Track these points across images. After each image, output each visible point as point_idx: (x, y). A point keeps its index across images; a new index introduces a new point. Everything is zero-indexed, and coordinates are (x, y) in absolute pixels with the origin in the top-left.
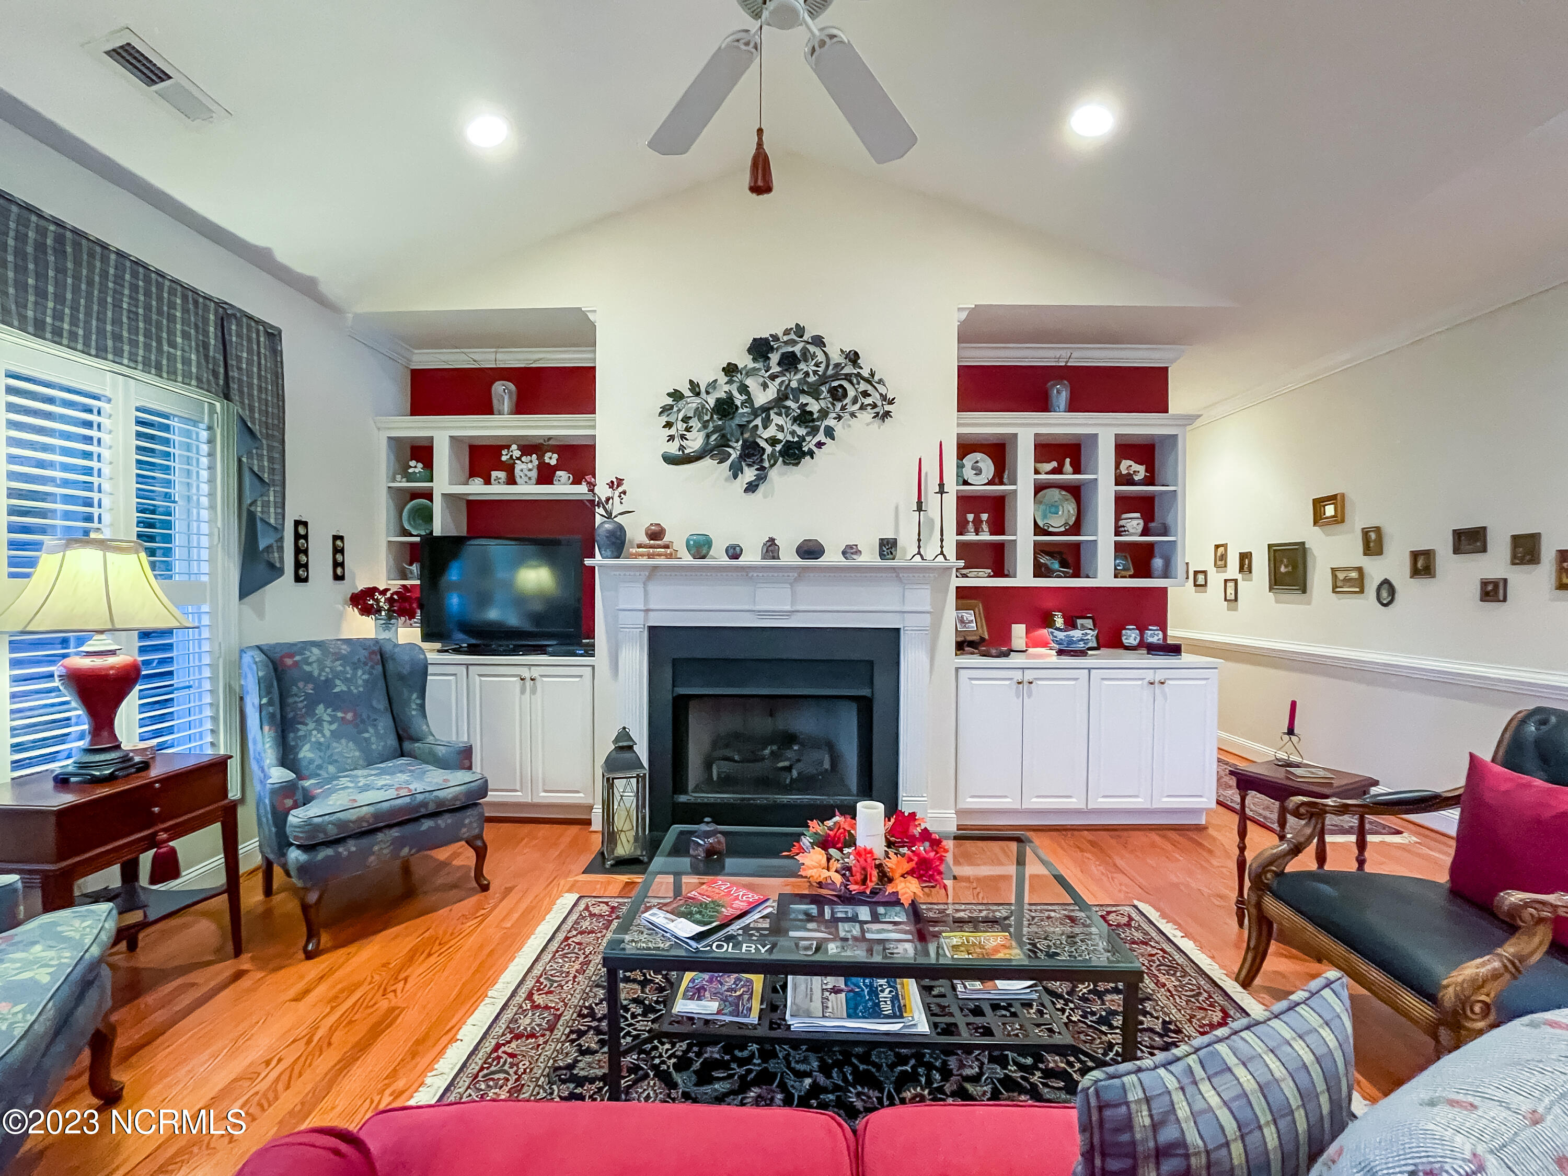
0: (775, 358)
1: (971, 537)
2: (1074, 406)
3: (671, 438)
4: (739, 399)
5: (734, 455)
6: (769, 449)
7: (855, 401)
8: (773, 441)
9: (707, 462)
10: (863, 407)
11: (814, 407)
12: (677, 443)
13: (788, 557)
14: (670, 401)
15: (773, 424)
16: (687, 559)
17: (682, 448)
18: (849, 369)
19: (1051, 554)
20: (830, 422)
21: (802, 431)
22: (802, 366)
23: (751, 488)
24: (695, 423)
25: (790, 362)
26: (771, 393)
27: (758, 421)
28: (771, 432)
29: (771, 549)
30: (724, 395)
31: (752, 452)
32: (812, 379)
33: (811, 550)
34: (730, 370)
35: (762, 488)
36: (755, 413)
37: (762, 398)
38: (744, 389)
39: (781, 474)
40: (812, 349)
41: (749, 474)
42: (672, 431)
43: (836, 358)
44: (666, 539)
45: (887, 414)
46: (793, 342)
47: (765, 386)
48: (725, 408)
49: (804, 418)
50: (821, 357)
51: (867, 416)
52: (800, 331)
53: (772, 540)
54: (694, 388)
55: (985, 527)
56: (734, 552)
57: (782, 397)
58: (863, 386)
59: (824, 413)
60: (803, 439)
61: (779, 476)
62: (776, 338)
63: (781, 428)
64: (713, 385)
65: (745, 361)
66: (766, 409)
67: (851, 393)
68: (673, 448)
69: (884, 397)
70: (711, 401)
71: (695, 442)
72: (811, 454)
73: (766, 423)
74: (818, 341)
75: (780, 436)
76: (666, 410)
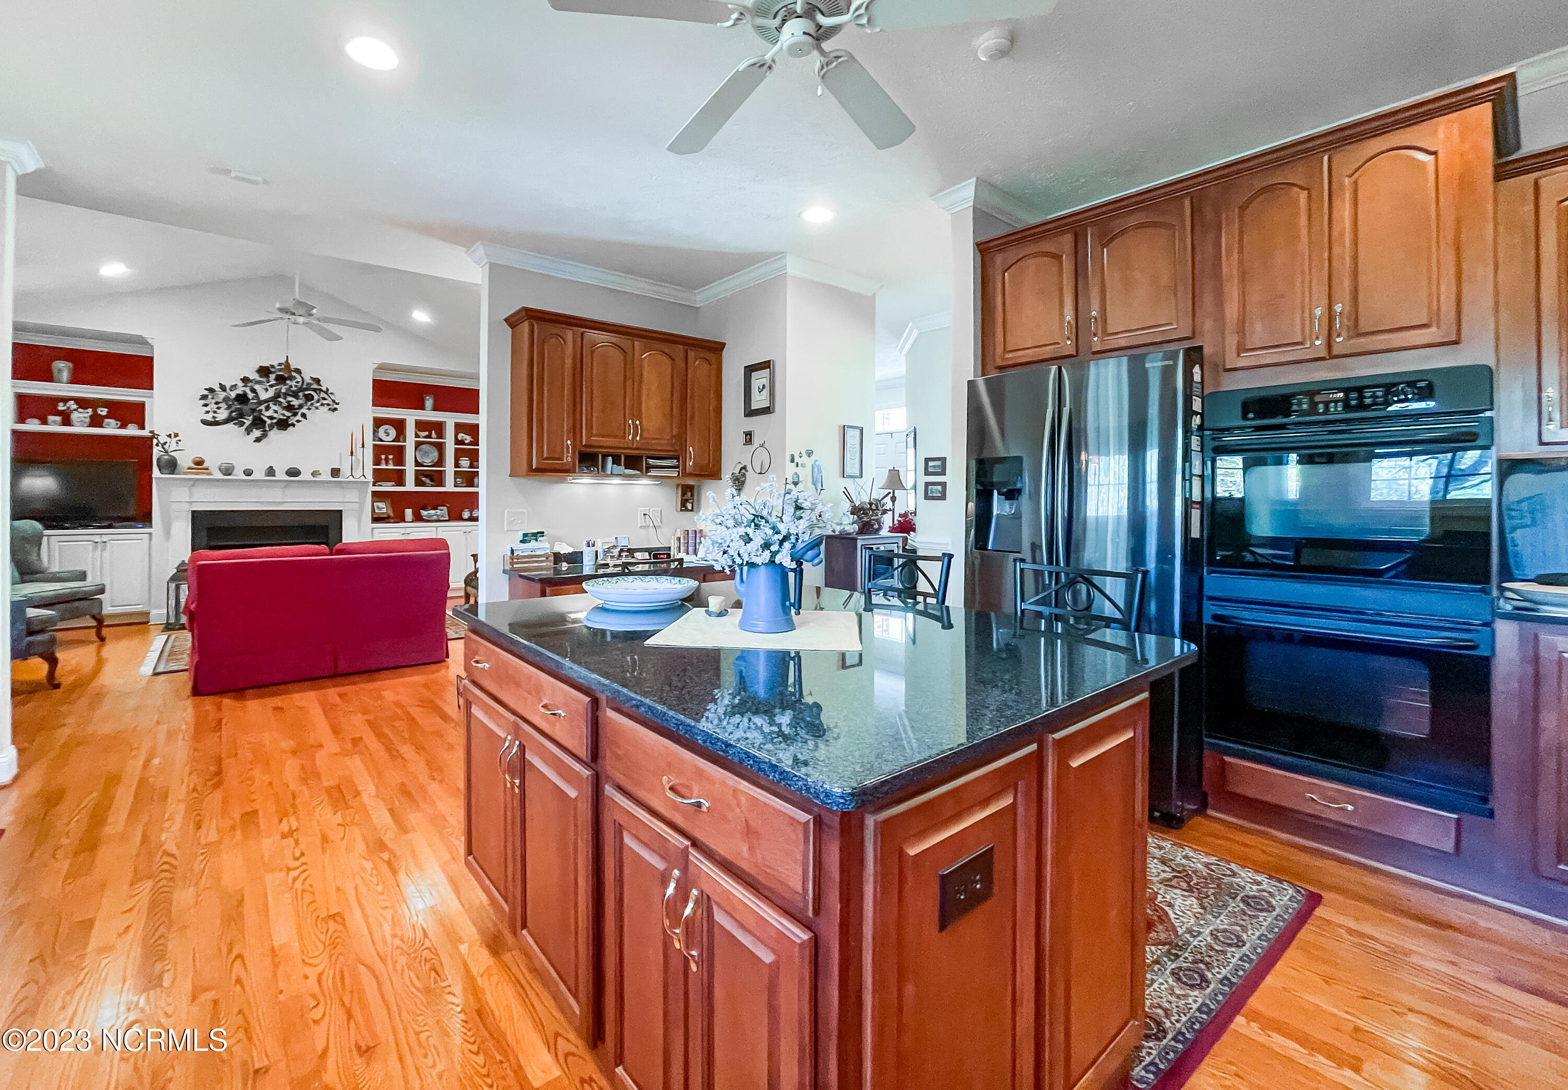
0: (272, 377)
1: (383, 466)
2: (435, 409)
3: (208, 412)
4: (250, 395)
5: (248, 423)
6: (269, 421)
7: (318, 401)
8: (271, 418)
9: (230, 426)
10: (322, 405)
11: (295, 402)
12: (211, 414)
13: (281, 475)
14: (206, 393)
15: (271, 409)
16: (219, 475)
17: (214, 417)
18: (315, 386)
19: (426, 476)
20: (304, 410)
21: (288, 414)
22: (288, 382)
23: (258, 440)
24: (223, 405)
25: (281, 379)
26: (271, 393)
27: (263, 407)
28: (270, 413)
29: (271, 471)
30: (241, 392)
31: (258, 422)
32: (294, 389)
33: (293, 472)
34: (245, 380)
35: (264, 441)
36: (260, 403)
37: (264, 396)
38: (253, 390)
39: (276, 434)
40: (294, 374)
41: (257, 433)
42: (207, 409)
43: (308, 380)
44: (205, 465)
45: (335, 409)
46: (283, 370)
47: (267, 390)
48: (242, 399)
49: (290, 407)
50: (299, 379)
51: (326, 408)
53: (271, 468)
54: (223, 388)
55: (391, 462)
56: (248, 473)
57: (277, 395)
58: (323, 395)
59: (301, 407)
60: (289, 417)
62: (273, 366)
63: (276, 412)
64: (234, 387)
65: (254, 376)
66: (266, 401)
67: (316, 397)
68: (209, 417)
69: (334, 401)
70: (233, 395)
71: (223, 414)
72: (293, 425)
73: (268, 408)
74: (298, 371)
75: (275, 415)
76: (204, 397)
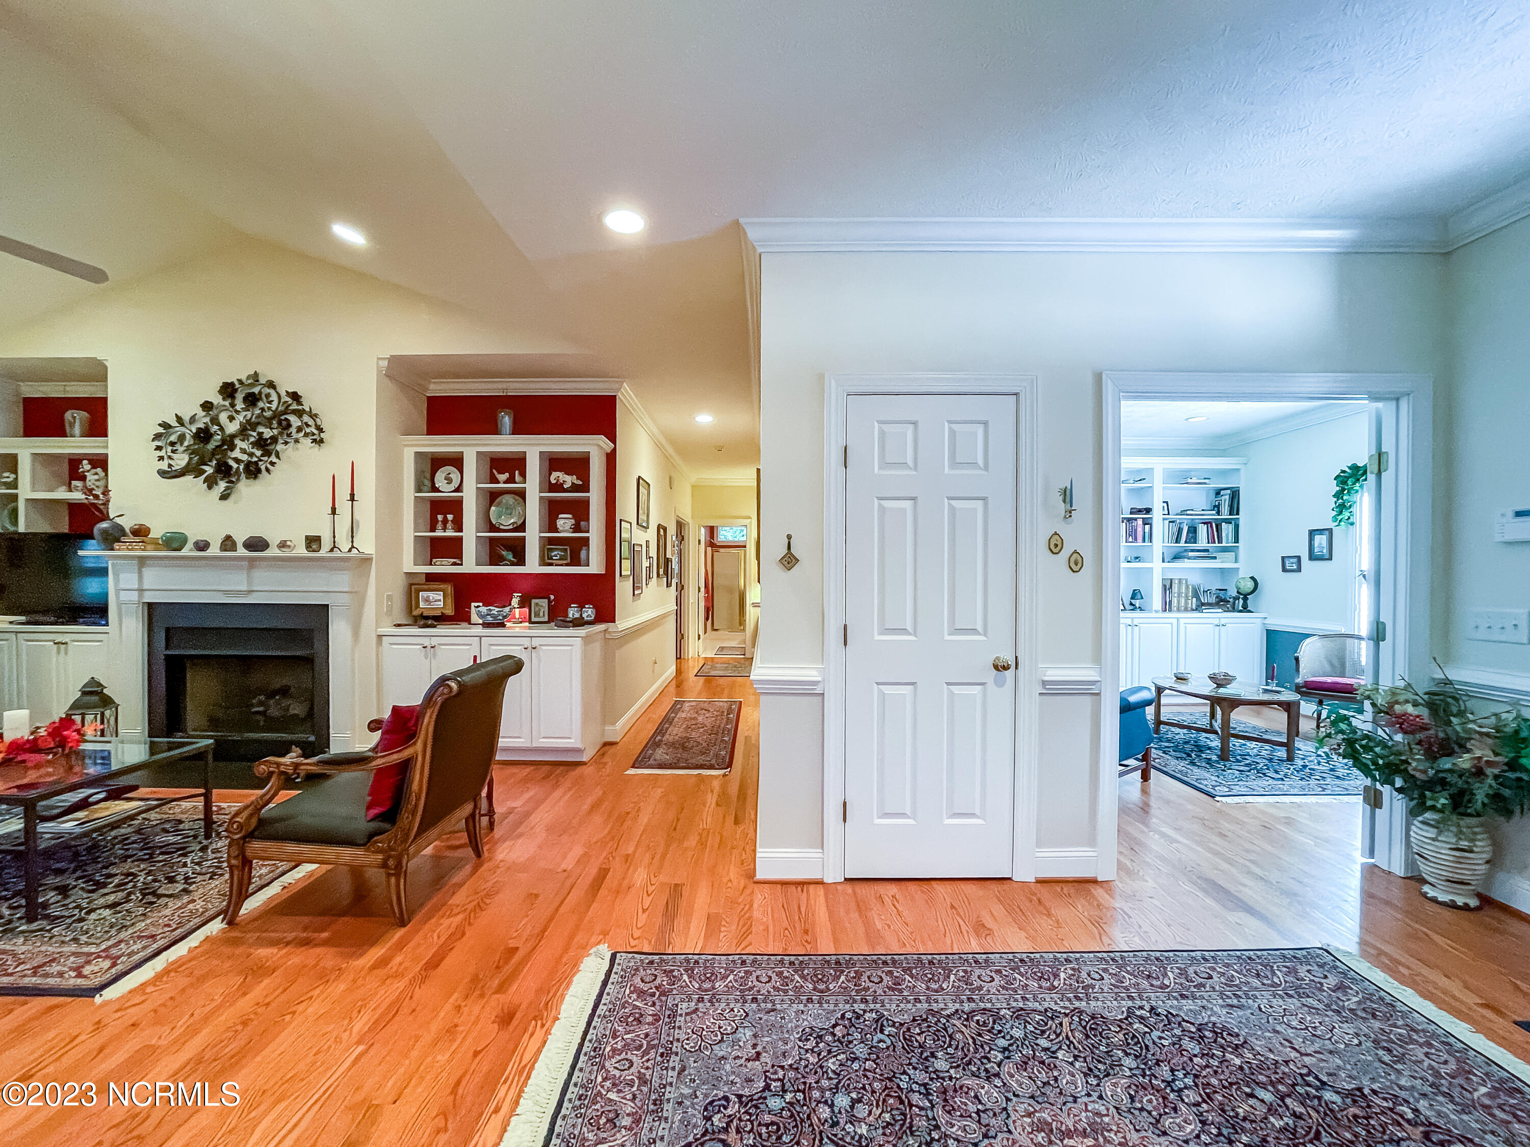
0: (240, 396)
2: (517, 430)
3: (161, 458)
4: (213, 429)
5: (210, 471)
6: (235, 467)
7: (299, 429)
8: (238, 461)
9: (189, 478)
10: (305, 435)
11: (268, 435)
12: (166, 462)
14: (161, 430)
15: (238, 448)
17: (170, 466)
18: (294, 407)
20: (280, 446)
21: (258, 453)
22: (261, 404)
23: (224, 497)
24: (181, 447)
25: (252, 400)
26: (238, 423)
27: (228, 446)
28: (236, 454)
29: (228, 543)
30: (202, 426)
31: (224, 470)
32: (268, 414)
33: (257, 544)
34: (207, 406)
35: (232, 498)
36: (225, 439)
37: (230, 428)
38: (215, 421)
39: (247, 486)
40: (267, 390)
41: (221, 486)
42: (162, 453)
43: (284, 397)
45: (323, 440)
46: (252, 385)
47: (232, 419)
48: (203, 435)
49: (261, 443)
50: (274, 397)
51: (308, 441)
52: (255, 377)
53: (229, 536)
54: (180, 420)
55: (449, 525)
56: (202, 546)
57: (246, 426)
58: (306, 418)
59: (275, 440)
60: (260, 459)
61: (245, 487)
62: (239, 382)
63: (243, 451)
64: (193, 420)
65: (217, 400)
66: (233, 437)
67: (296, 424)
68: (164, 466)
69: (320, 427)
70: (192, 430)
71: (181, 460)
72: (268, 470)
73: (234, 447)
74: (271, 385)
75: (243, 457)
76: (157, 437)
